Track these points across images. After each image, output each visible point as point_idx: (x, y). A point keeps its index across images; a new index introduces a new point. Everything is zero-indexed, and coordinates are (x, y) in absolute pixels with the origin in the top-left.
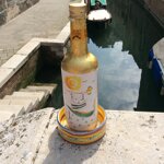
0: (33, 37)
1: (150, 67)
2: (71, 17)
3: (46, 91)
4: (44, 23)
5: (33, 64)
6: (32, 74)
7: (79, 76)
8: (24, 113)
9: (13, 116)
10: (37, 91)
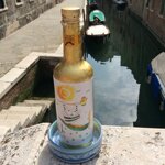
0: (32, 51)
1: (149, 81)
2: (63, 21)
3: (43, 105)
4: (43, 37)
5: (31, 78)
6: (30, 88)
7: (71, 85)
8: (21, 128)
9: (9, 131)
10: (35, 105)
